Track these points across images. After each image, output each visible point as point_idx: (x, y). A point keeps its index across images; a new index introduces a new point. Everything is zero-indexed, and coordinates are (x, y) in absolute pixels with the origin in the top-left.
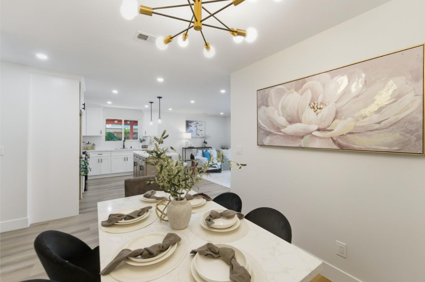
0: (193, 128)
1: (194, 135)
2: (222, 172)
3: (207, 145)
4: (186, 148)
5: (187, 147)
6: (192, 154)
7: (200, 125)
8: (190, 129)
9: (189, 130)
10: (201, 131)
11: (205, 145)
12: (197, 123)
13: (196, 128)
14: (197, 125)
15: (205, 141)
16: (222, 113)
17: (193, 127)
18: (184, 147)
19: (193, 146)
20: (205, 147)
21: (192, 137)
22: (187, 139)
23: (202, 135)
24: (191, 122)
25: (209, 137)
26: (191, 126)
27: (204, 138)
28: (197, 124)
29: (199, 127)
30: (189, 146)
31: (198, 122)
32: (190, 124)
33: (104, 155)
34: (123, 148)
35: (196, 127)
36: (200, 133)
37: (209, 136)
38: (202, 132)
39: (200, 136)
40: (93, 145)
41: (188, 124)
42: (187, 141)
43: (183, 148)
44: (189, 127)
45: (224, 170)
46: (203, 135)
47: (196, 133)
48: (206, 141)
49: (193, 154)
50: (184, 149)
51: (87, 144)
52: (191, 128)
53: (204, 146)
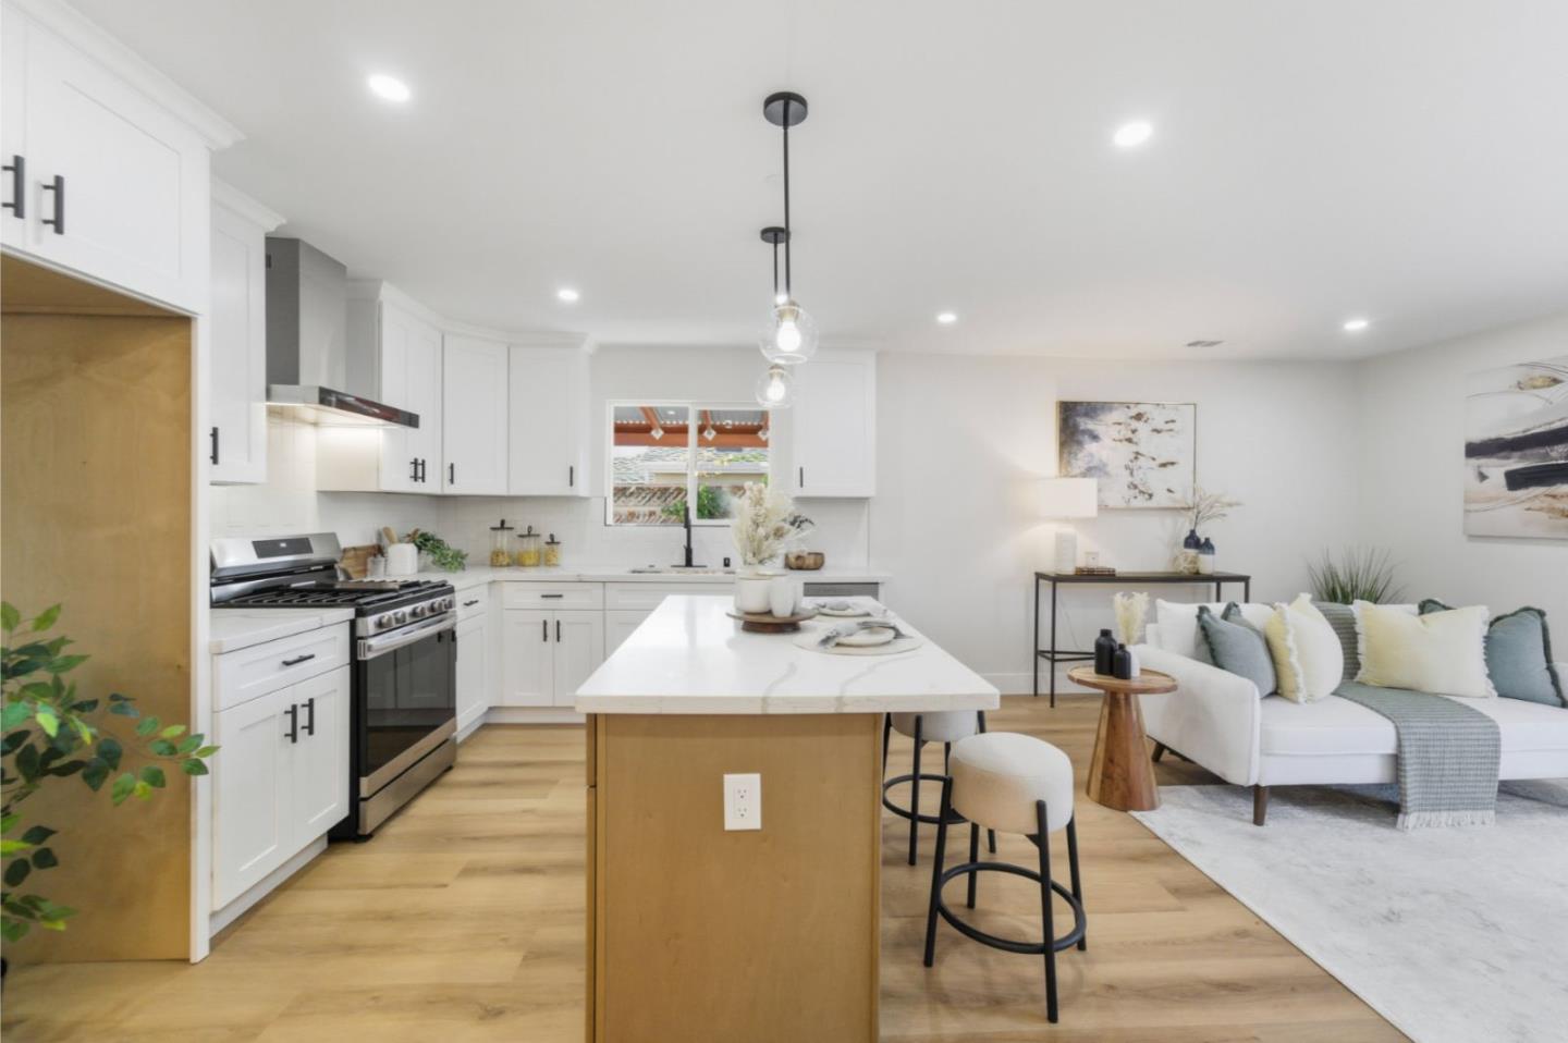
0: (1106, 444)
1: (1118, 495)
2: (1410, 819)
3: (1208, 564)
4: (1057, 579)
5: (1069, 570)
6: (1106, 633)
7: (1157, 431)
8: (1091, 455)
9: (1080, 462)
10: (1164, 465)
11: (1194, 561)
12: (1138, 417)
13: (1134, 448)
14: (1134, 431)
15: (1193, 532)
16: (1356, 326)
17: (1106, 441)
18: (1049, 568)
19: (1105, 562)
20: (1197, 577)
21: (1103, 508)
22: (1067, 520)
23: (1178, 495)
24: (1093, 409)
25: (1227, 510)
26: (1095, 437)
27: (1192, 514)
28: (1135, 424)
29: (1146, 440)
30: (1083, 562)
31: (1141, 409)
32: (1085, 424)
33: (573, 599)
34: (684, 563)
35: (1129, 440)
36: (1156, 481)
37: (1226, 500)
38: (1178, 478)
39: (1161, 499)
40: (548, 543)
41: (1073, 421)
42: (1069, 530)
43: (1039, 576)
44: (1080, 443)
45: (1436, 807)
46: (1183, 496)
47: (1126, 478)
48: (1202, 535)
49: (1119, 638)
50: (1046, 586)
51: (521, 536)
52: (1091, 447)
53: (1183, 567)
